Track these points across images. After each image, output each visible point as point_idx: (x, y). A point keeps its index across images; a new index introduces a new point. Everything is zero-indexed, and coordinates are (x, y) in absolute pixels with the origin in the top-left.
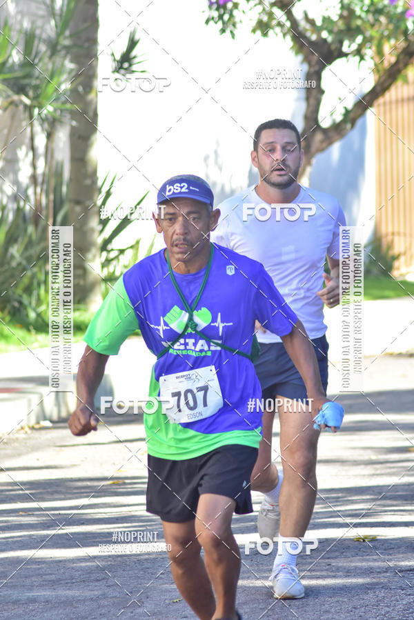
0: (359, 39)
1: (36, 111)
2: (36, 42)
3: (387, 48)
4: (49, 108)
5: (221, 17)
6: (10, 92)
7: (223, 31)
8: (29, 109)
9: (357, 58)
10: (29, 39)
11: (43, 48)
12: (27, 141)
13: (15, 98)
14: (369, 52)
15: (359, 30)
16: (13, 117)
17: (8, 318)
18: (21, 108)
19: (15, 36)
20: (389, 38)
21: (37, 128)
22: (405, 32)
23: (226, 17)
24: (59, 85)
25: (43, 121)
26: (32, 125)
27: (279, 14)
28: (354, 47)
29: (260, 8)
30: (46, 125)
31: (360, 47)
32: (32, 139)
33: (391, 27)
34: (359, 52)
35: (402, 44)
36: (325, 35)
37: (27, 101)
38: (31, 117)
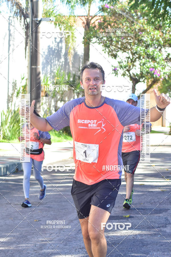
0: (144, 78)
1: (75, 91)
2: (76, 76)
3: (149, 80)
4: (78, 90)
5: (115, 73)
6: (70, 87)
7: (115, 76)
8: (74, 90)
9: (143, 82)
10: (74, 76)
11: (77, 78)
12: (73, 97)
13: (71, 88)
14: (146, 81)
15: (144, 77)
16: (70, 92)
17: (67, 134)
18: (72, 90)
19: (71, 75)
20: (150, 78)
21: (75, 94)
22: (154, 77)
23: (116, 73)
24: (80, 85)
25: (77, 93)
26: (74, 94)
27: (127, 73)
28: (143, 80)
29: (123, 71)
30: (77, 94)
31: (144, 80)
32: (74, 97)
33: (151, 76)
34: (144, 81)
35: (153, 80)
36: (136, 77)
37: (73, 89)
38: (74, 92)
